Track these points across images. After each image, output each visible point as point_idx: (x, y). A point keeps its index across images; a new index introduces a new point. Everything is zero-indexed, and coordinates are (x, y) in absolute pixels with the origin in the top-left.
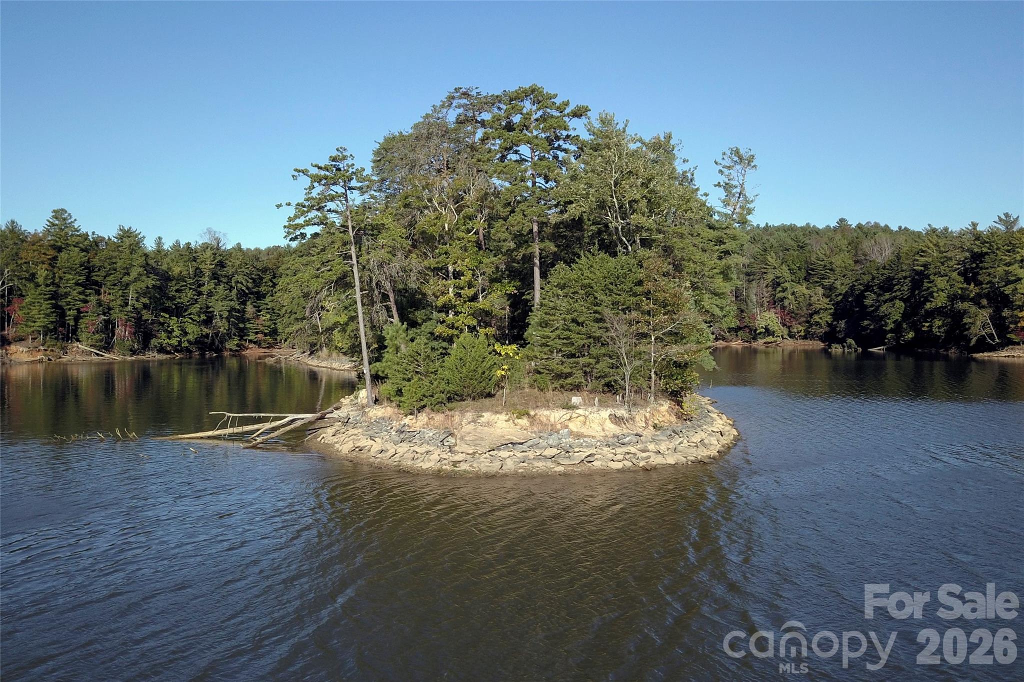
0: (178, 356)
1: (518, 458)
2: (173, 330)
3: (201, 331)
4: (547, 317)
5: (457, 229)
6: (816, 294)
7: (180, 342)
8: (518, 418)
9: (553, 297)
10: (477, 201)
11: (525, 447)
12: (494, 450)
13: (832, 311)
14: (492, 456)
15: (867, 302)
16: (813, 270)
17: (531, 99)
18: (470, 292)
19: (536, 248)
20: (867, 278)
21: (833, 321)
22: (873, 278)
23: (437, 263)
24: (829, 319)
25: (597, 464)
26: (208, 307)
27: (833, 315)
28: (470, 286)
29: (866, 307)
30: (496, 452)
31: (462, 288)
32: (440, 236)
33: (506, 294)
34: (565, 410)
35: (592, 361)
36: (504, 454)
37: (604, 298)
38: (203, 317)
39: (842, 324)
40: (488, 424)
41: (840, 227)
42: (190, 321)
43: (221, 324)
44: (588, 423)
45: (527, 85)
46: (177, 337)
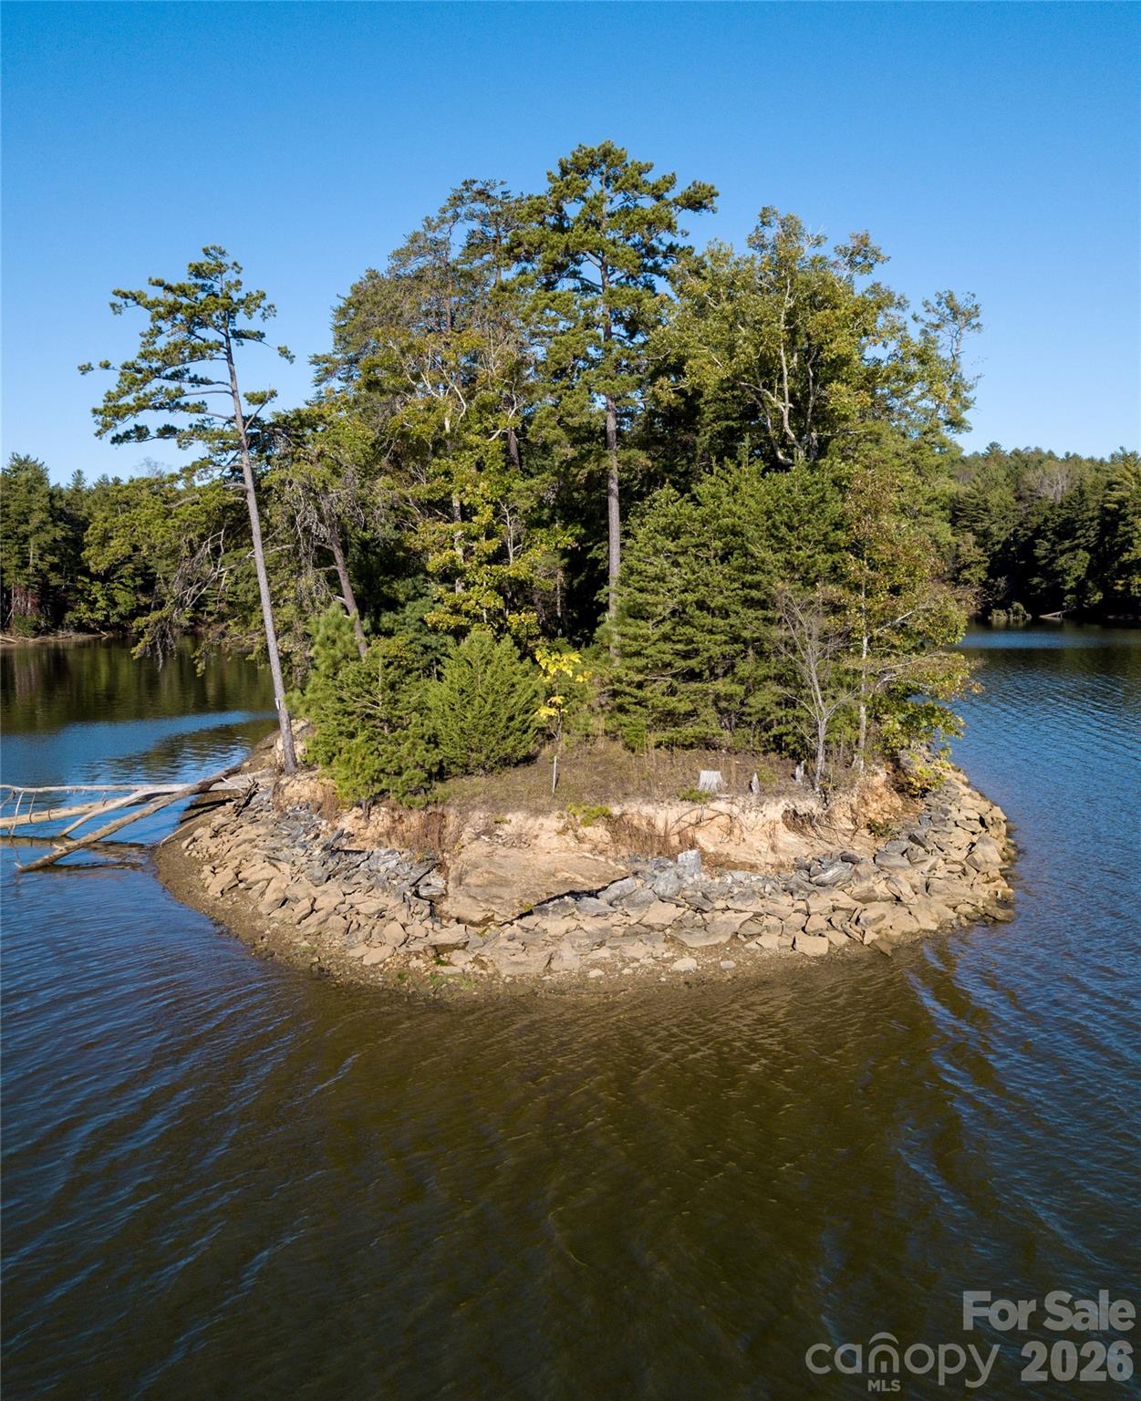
0: (105, 635)
1: (589, 935)
2: (96, 601)
3: (138, 600)
4: (641, 597)
5: (467, 429)
6: (965, 542)
7: (107, 617)
8: (586, 823)
9: (655, 554)
10: (504, 378)
11: (601, 903)
12: (530, 913)
13: (987, 565)
14: (528, 930)
15: (1039, 552)
16: (961, 510)
17: (602, 174)
18: (491, 546)
19: (612, 462)
20: (1035, 521)
21: (988, 578)
22: (1046, 520)
23: (431, 491)
24: (983, 575)
25: (770, 942)
26: (148, 568)
27: (988, 570)
28: (490, 534)
29: (1038, 559)
30: (535, 919)
31: (475, 538)
32: (435, 443)
33: (556, 548)
34: (687, 803)
35: (739, 690)
36: (554, 924)
37: (768, 555)
38: (139, 581)
39: (1002, 582)
40: (521, 840)
41: (991, 454)
42: (121, 586)
43: (166, 591)
44: (737, 831)
45: (594, 144)
46: (104, 609)
